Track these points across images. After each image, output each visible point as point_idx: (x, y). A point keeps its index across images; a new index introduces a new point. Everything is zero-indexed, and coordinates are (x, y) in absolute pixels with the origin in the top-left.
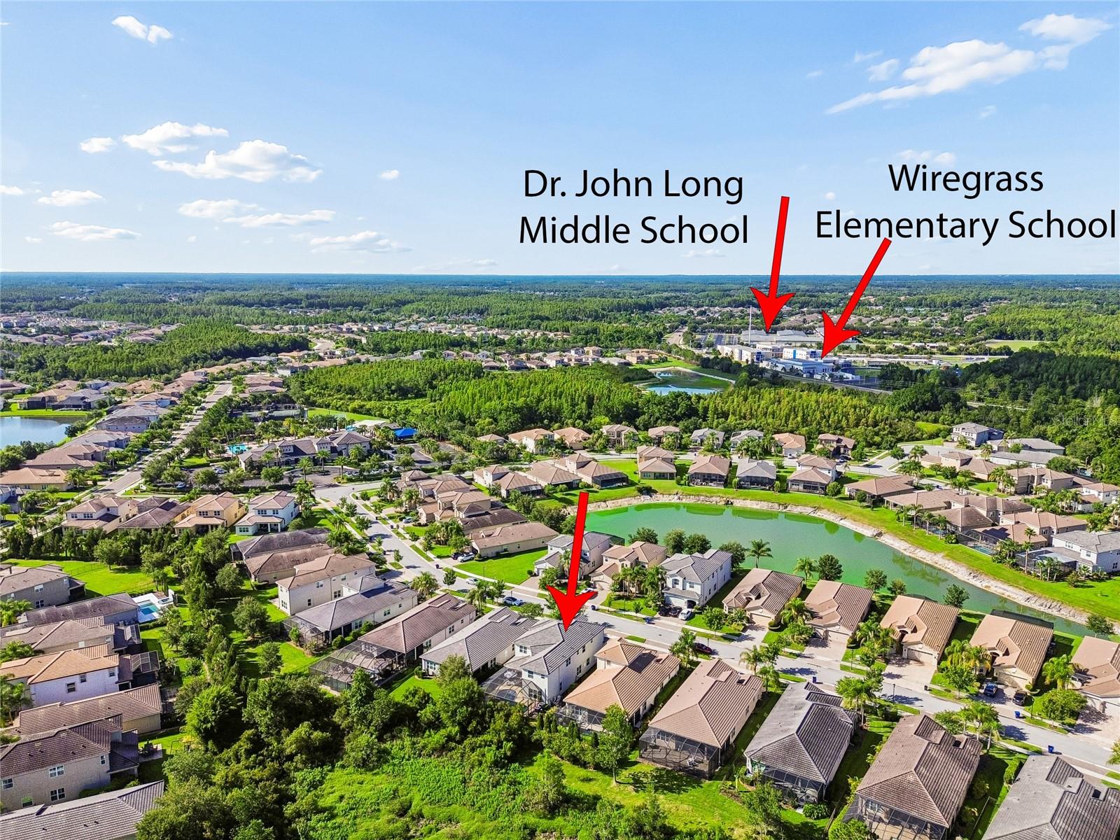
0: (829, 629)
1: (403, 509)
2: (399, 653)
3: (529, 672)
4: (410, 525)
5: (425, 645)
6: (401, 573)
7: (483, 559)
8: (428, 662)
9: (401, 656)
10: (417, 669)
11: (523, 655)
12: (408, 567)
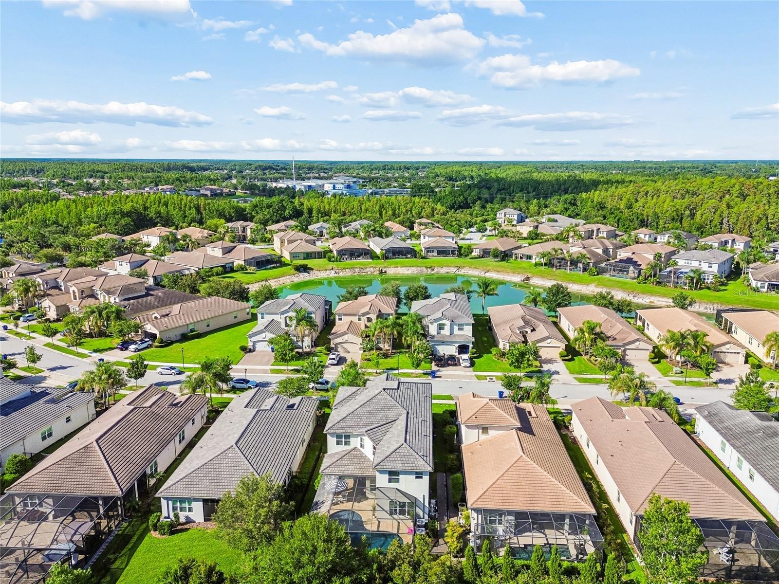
0: (627, 347)
1: (16, 306)
2: (106, 499)
3: (391, 473)
4: (34, 322)
5: (149, 472)
6: (44, 378)
7: (166, 344)
8: (174, 500)
9: (110, 502)
10: (152, 519)
11: (343, 448)
12: (52, 370)
